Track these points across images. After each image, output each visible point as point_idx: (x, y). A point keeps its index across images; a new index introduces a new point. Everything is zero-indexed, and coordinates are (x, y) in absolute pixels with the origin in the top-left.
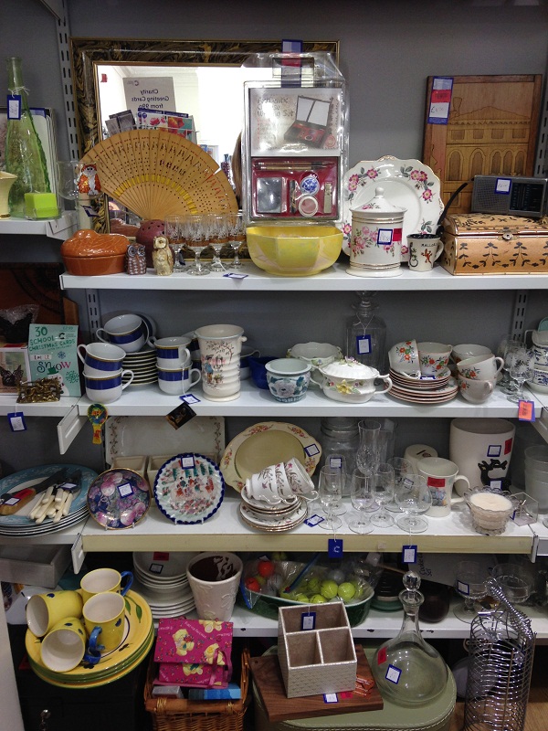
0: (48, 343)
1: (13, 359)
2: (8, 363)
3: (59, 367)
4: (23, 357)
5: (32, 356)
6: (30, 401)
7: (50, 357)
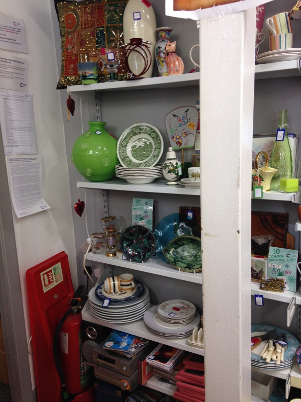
0: (280, 258)
1: (259, 264)
2: (256, 266)
3: (285, 273)
4: (265, 264)
5: (270, 265)
6: (267, 290)
7: (280, 267)
